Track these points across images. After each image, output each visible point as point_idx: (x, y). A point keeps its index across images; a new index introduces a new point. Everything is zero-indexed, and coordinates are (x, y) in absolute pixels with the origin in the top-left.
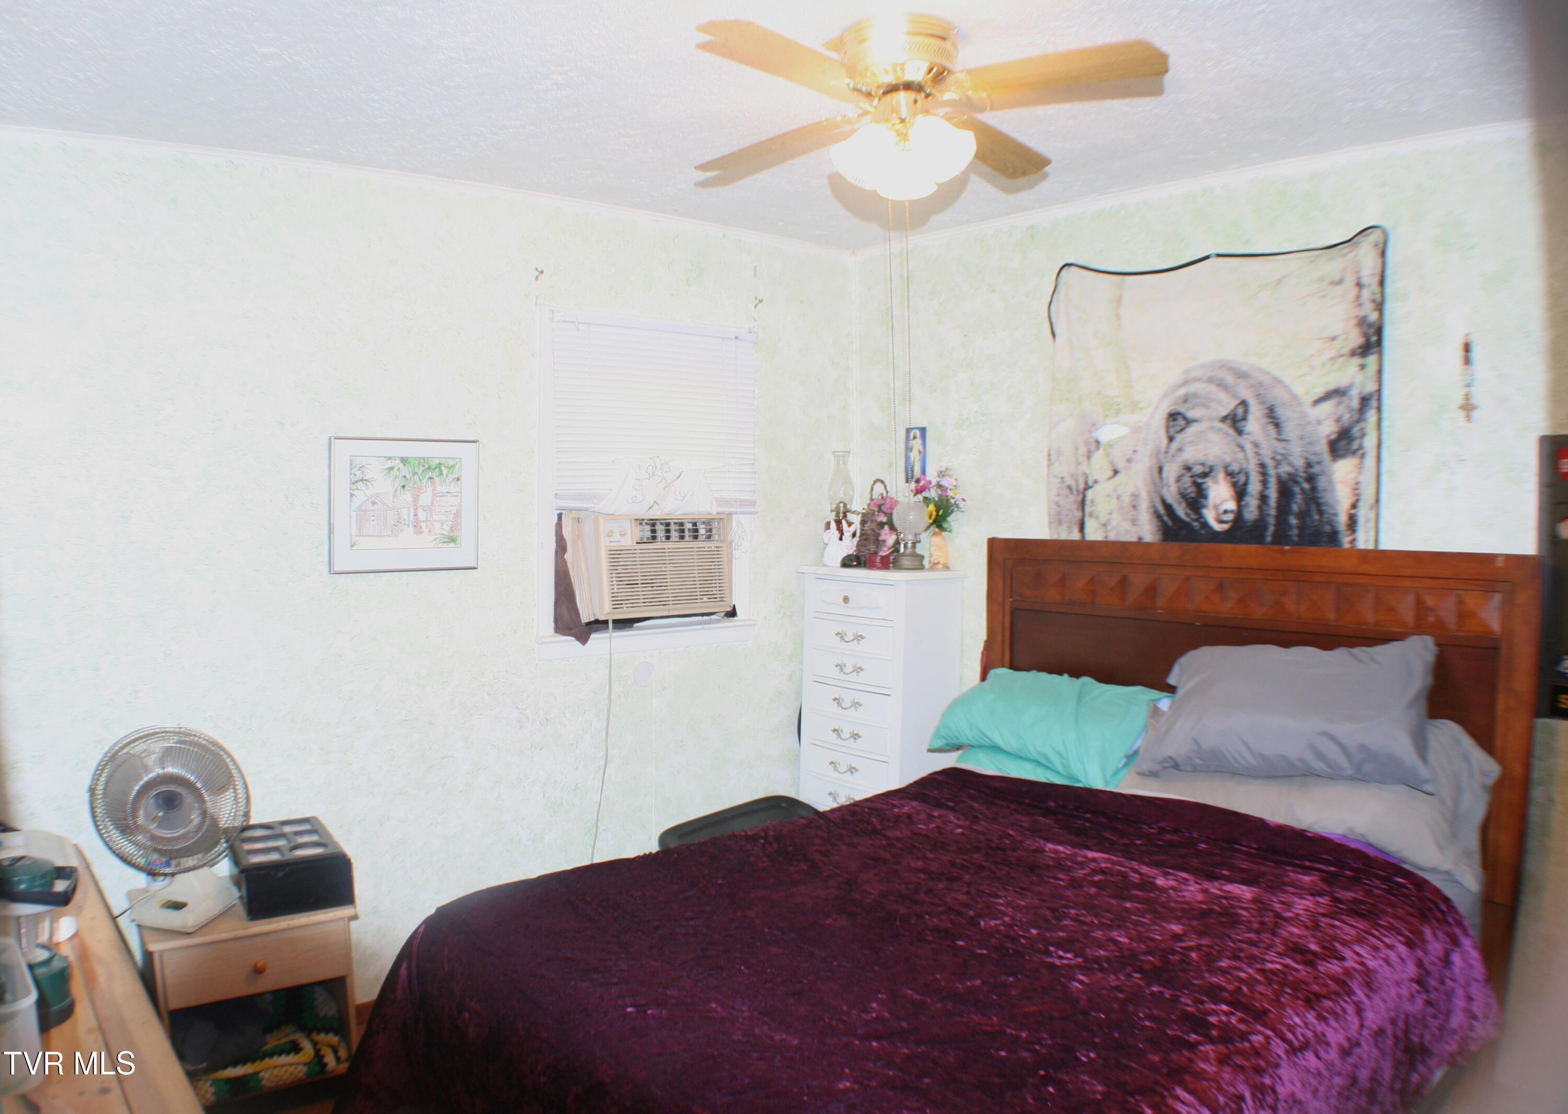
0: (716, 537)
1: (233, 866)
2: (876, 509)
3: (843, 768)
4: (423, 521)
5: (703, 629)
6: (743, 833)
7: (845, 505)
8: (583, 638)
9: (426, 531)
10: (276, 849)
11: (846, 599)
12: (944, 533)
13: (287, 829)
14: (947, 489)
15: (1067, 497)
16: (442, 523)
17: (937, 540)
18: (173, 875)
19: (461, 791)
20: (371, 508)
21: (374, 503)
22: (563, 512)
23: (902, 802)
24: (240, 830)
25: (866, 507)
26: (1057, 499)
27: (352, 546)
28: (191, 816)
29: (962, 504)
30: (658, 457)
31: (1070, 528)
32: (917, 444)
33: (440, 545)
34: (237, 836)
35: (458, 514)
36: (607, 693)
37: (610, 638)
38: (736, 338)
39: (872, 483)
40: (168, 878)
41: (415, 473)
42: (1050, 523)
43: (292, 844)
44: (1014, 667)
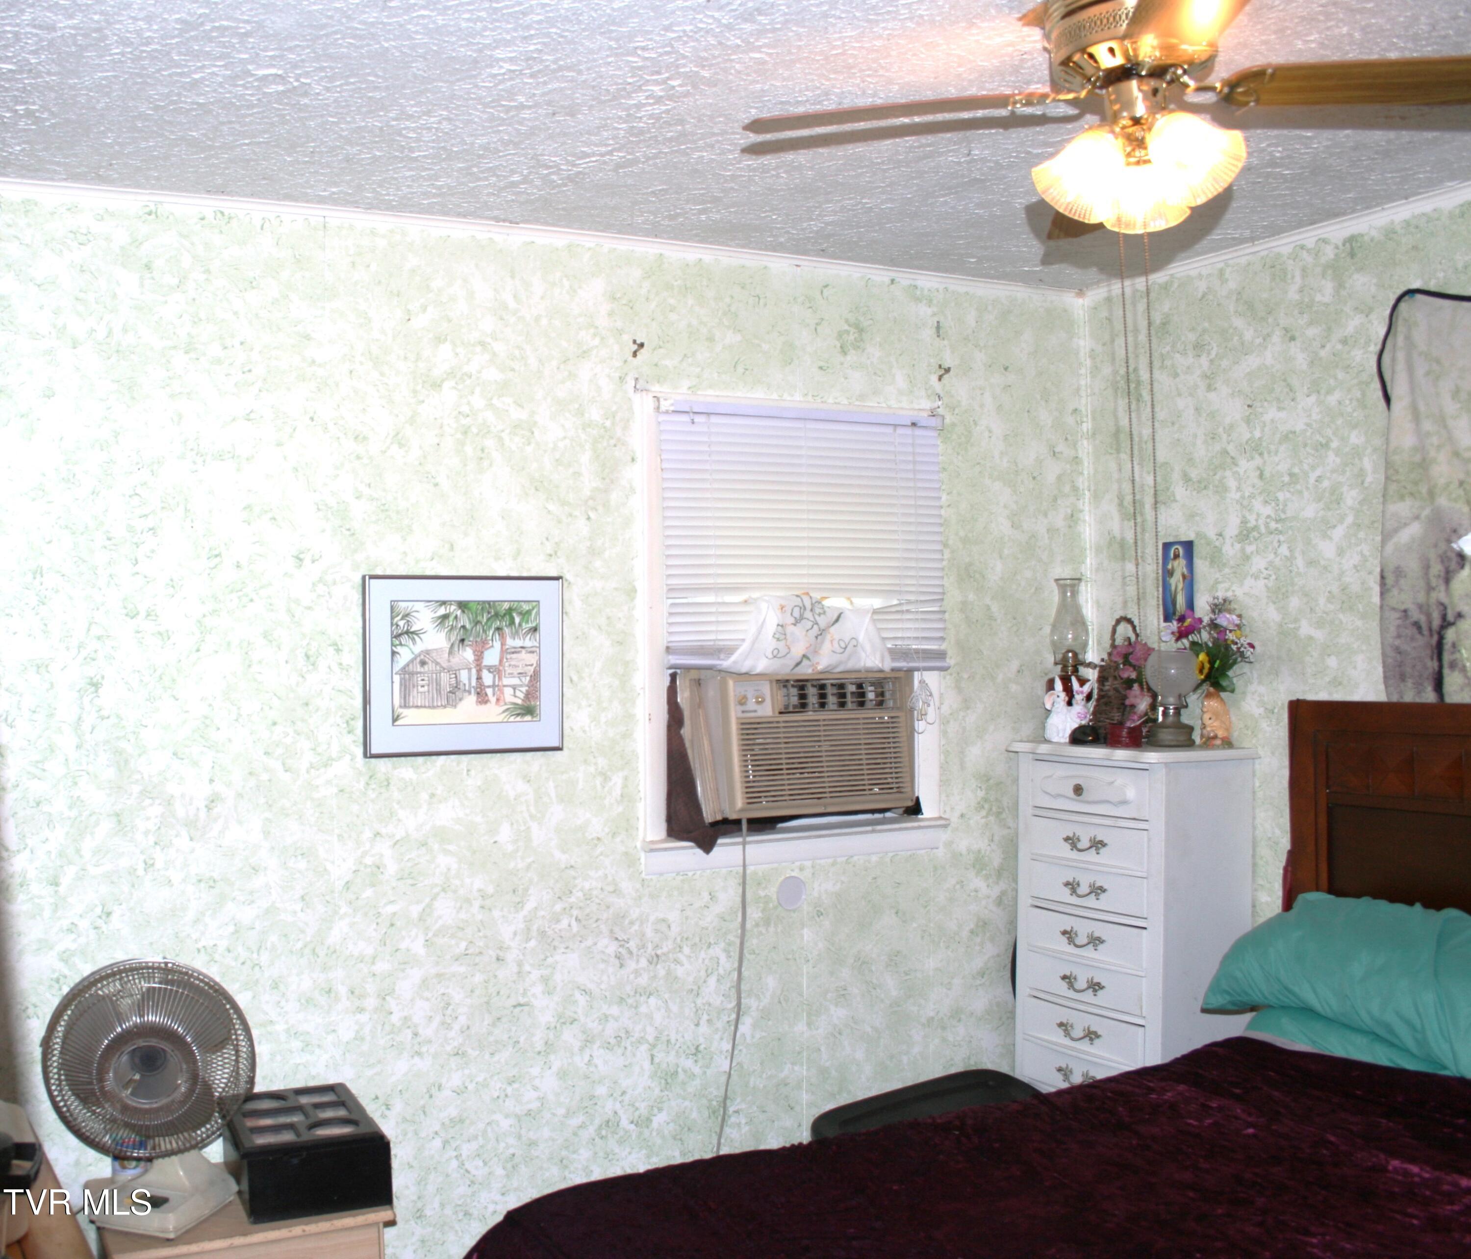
0: (891, 703)
1: (231, 1149)
2: (1120, 660)
3: (1078, 1032)
4: (489, 687)
5: (873, 831)
6: (930, 1121)
7: (1075, 655)
8: (706, 844)
9: (493, 699)
10: (291, 1127)
11: (1078, 790)
12: (1223, 695)
13: (304, 1100)
14: (1226, 629)
15: (1412, 639)
16: (514, 689)
17: (1213, 704)
18: (150, 1160)
19: (539, 1053)
20: (419, 669)
21: (423, 663)
22: (678, 671)
23: (1163, 1084)
24: (242, 1098)
25: (1106, 657)
26: (1397, 642)
27: (395, 720)
28: (177, 1080)
29: (1248, 652)
30: (807, 594)
31: (1419, 688)
32: (1179, 566)
33: (512, 719)
34: (239, 1109)
35: (536, 677)
36: (740, 919)
37: (744, 844)
38: (914, 424)
39: (1113, 623)
40: (142, 1164)
41: (477, 623)
42: (1386, 678)
43: (312, 1120)
44: (1333, 890)
